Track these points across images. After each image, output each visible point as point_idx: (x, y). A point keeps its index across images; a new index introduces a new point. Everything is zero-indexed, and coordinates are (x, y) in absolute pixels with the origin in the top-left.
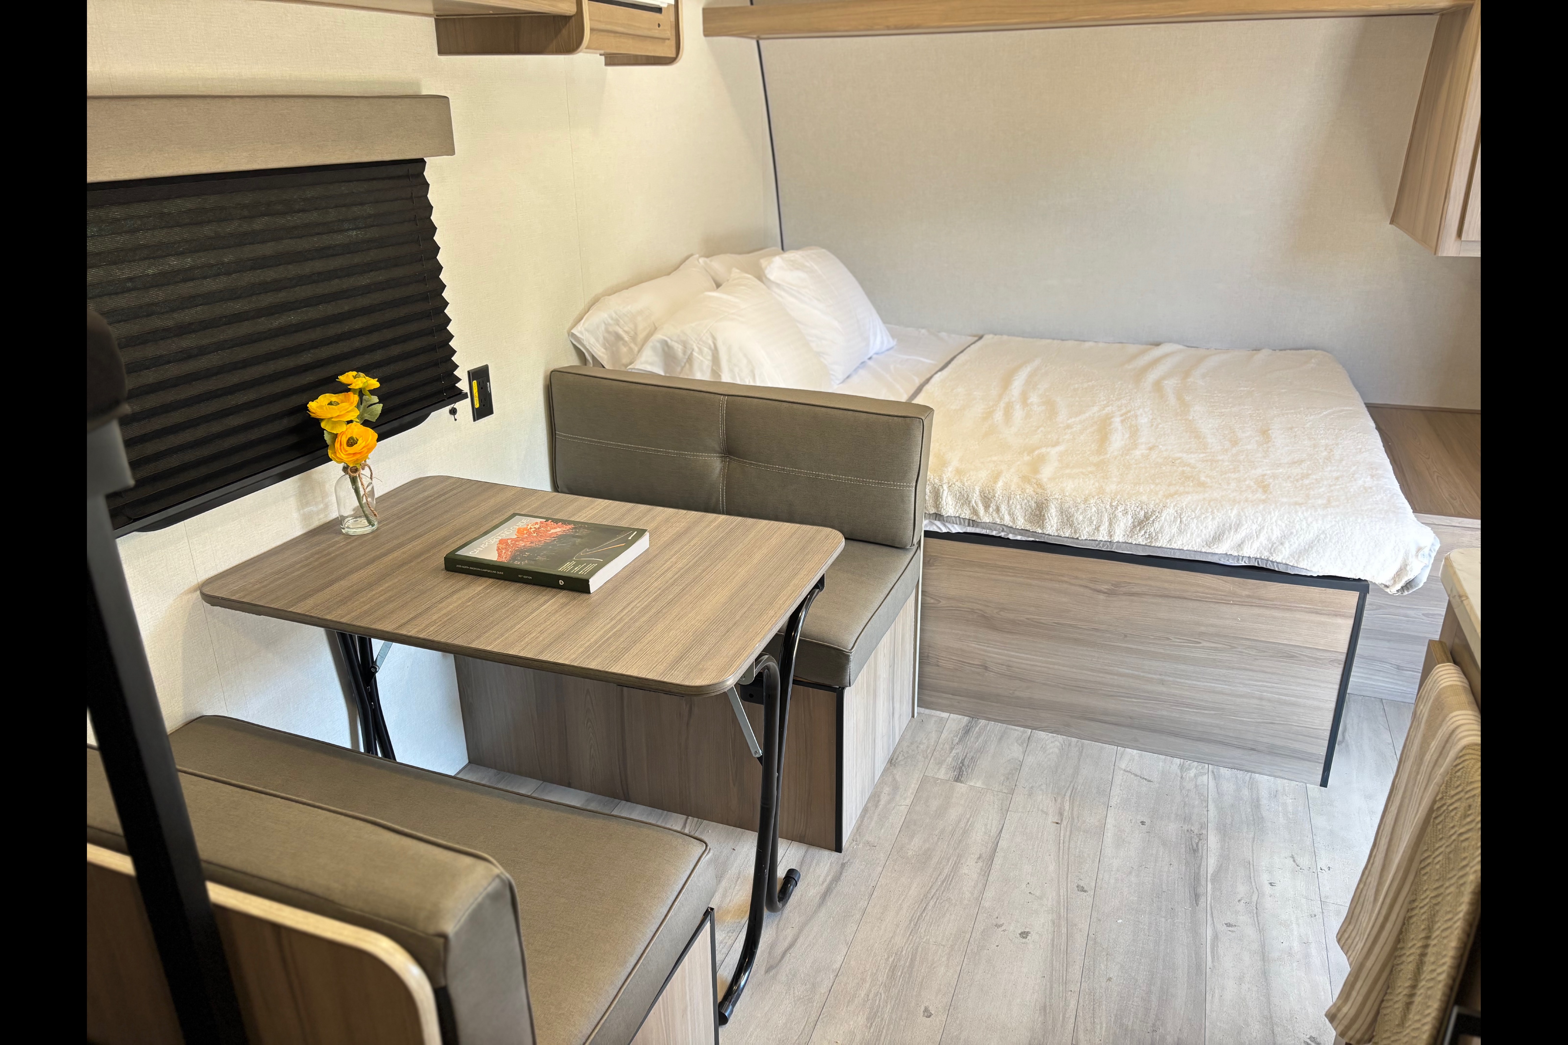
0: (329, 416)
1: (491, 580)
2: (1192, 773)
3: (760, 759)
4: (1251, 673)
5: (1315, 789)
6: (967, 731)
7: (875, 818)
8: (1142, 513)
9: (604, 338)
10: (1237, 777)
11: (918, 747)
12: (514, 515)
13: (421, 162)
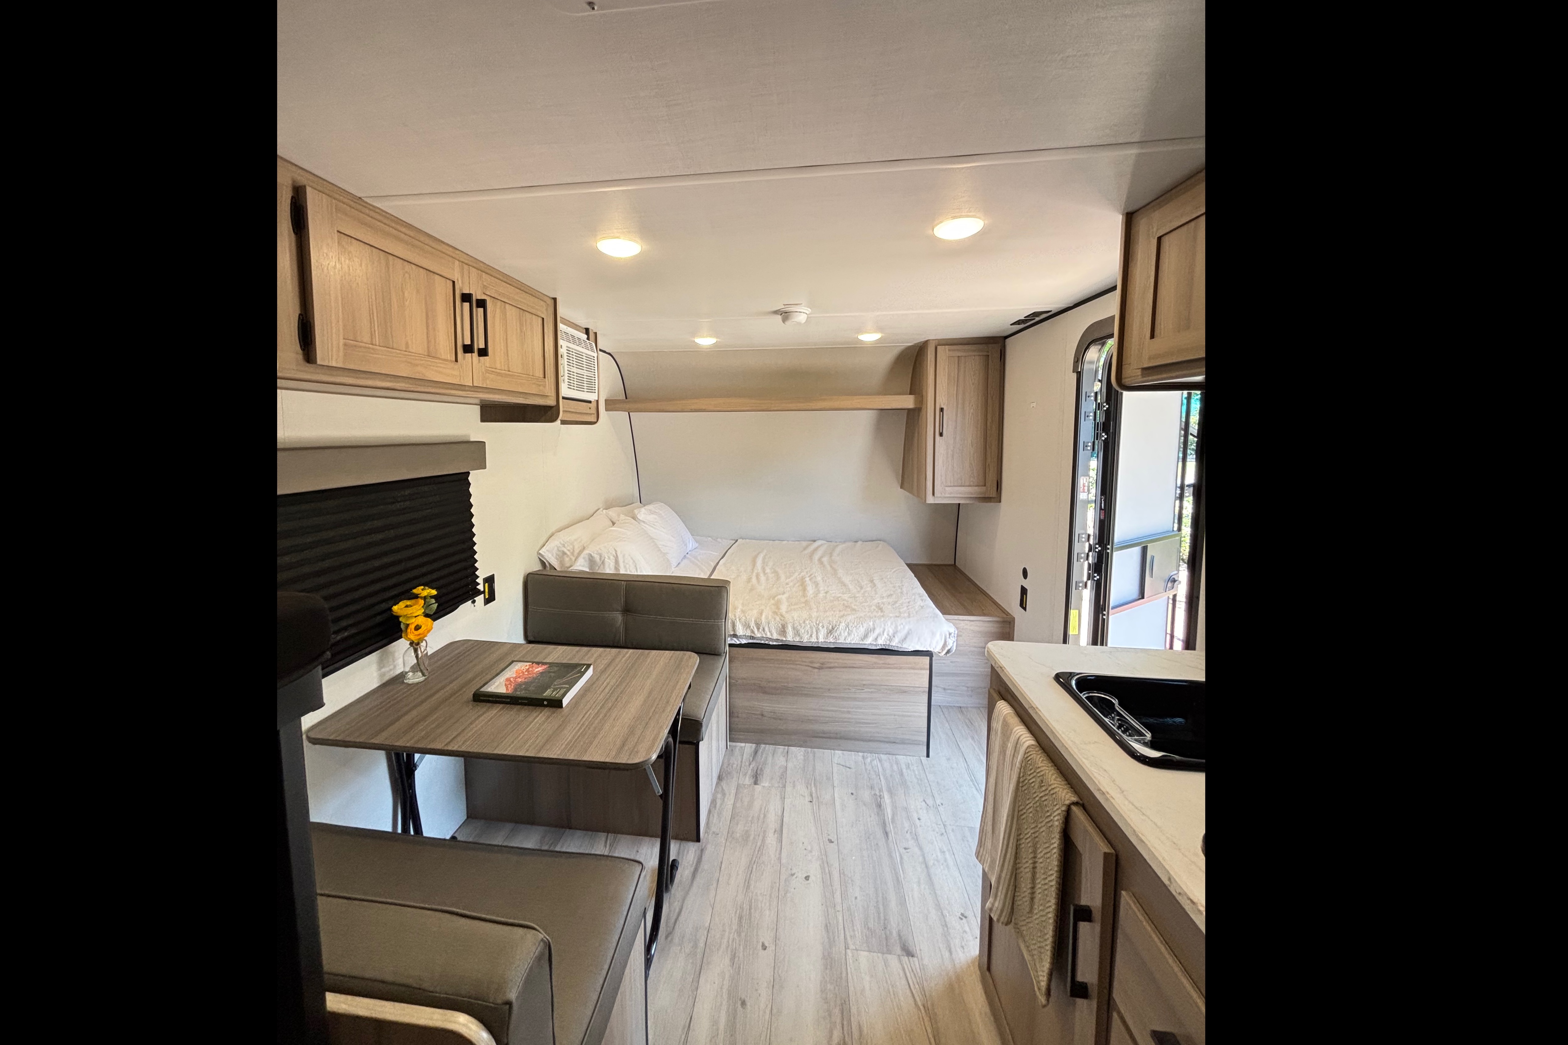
0: (405, 614)
1: (501, 706)
2: (869, 760)
3: (661, 796)
4: (890, 703)
5: (924, 759)
6: (756, 752)
7: (716, 815)
8: (831, 626)
9: (557, 554)
10: (889, 759)
11: (732, 766)
12: (513, 662)
13: (469, 473)
